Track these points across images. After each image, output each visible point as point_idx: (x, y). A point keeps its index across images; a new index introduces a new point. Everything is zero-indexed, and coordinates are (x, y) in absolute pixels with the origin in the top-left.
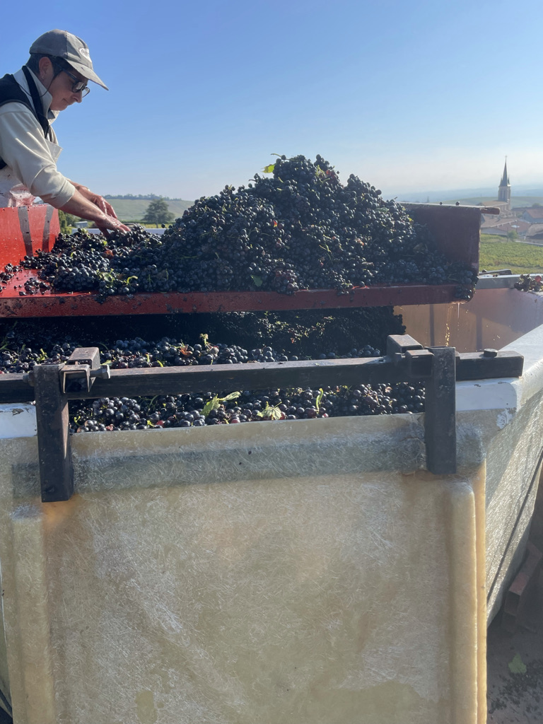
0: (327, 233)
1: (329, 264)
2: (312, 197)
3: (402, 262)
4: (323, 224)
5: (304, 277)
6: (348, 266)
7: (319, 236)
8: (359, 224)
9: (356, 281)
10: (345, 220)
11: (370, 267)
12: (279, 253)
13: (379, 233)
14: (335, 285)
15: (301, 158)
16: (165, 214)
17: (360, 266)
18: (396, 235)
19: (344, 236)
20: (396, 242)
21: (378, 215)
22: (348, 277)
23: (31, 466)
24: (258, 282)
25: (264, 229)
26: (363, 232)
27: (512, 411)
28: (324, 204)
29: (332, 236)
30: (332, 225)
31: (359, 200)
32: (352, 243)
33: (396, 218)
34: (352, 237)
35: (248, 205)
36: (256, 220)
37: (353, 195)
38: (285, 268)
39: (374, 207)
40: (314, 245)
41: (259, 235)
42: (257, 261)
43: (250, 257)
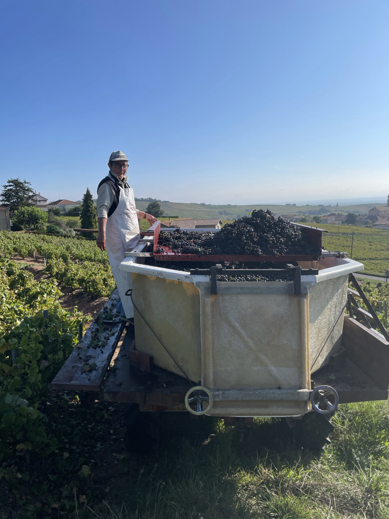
0: (271, 237)
1: (271, 247)
2: (266, 225)
3: (296, 247)
4: (269, 234)
5: (263, 251)
6: (278, 248)
7: (268, 238)
8: (282, 234)
9: (280, 253)
10: (277, 233)
11: (285, 248)
12: (254, 243)
13: (289, 237)
14: (274, 254)
15: (261, 211)
16: (159, 211)
17: (282, 248)
18: (294, 238)
19: (277, 238)
20: (295, 240)
21: (288, 231)
22: (277, 251)
23: (209, 288)
24: (248, 252)
25: (250, 235)
26: (283, 237)
27: (316, 282)
28: (270, 227)
29: (272, 238)
30: (272, 234)
31: (282, 226)
32: (279, 240)
33: (295, 232)
34: (279, 238)
35: (244, 227)
36: (247, 232)
37: (280, 224)
38: (257, 248)
39: (287, 228)
40: (267, 241)
41: (248, 237)
42: (248, 245)
43: (245, 244)
